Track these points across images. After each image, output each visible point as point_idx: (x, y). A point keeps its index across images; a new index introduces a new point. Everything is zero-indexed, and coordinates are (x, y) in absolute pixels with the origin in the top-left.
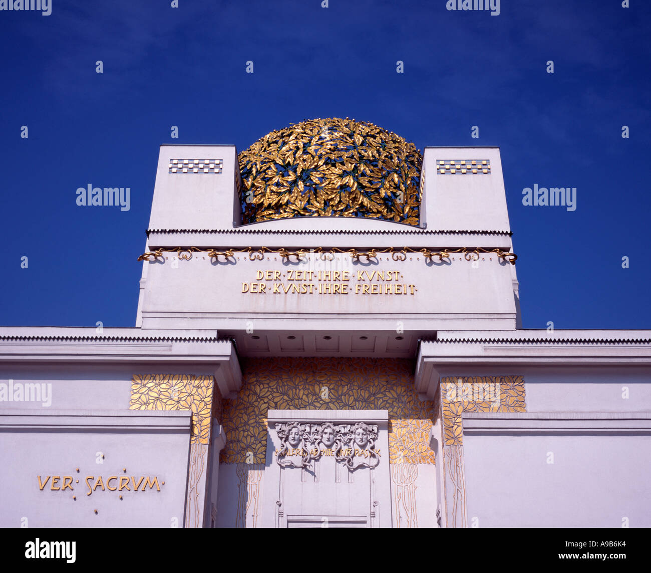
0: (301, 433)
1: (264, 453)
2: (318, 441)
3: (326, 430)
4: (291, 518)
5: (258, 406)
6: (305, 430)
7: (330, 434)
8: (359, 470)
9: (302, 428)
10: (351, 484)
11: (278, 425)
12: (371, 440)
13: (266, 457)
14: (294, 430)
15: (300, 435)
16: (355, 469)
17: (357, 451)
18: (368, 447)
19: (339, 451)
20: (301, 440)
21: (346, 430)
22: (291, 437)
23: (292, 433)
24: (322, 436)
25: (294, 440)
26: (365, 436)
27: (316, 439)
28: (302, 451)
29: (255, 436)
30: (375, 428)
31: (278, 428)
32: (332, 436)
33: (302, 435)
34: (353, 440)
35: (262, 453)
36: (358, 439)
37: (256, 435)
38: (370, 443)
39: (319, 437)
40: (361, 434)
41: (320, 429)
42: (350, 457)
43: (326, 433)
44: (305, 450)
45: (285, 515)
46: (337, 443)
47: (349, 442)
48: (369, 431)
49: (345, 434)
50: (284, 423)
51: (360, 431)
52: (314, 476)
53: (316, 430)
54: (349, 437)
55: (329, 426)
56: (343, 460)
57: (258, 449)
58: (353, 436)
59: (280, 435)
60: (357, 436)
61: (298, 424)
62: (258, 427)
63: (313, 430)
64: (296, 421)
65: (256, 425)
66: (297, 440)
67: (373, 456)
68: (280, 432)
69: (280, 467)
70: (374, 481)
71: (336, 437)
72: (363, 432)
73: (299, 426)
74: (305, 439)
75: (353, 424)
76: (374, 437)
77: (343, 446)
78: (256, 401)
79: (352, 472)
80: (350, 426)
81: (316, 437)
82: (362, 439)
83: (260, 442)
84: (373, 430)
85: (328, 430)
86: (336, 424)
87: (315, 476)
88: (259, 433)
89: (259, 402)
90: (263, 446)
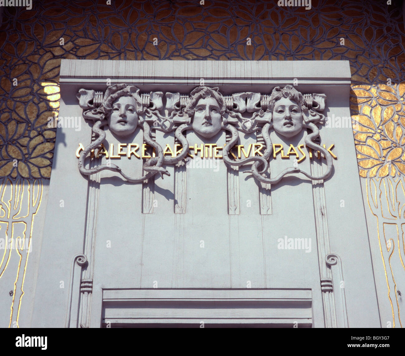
0: (140, 109)
1: (49, 156)
2: (183, 127)
3: (201, 102)
4: (111, 296)
5: (38, 64)
6: (151, 105)
7: (212, 108)
8: (285, 189)
9: (145, 99)
10: (265, 217)
11: (85, 93)
12: (311, 125)
13: (52, 162)
14: (124, 101)
15: (139, 114)
16: (276, 185)
17: (279, 149)
18: (306, 138)
19: (233, 149)
20: (140, 127)
21: (252, 104)
22: (116, 116)
23: (119, 106)
24: (192, 116)
25: (123, 121)
26: (298, 115)
27: (178, 124)
28: (143, 149)
29: (28, 122)
30: (320, 100)
31: (84, 100)
32: (215, 116)
33: (143, 114)
34: (267, 126)
35: (43, 156)
36: (279, 120)
37: (32, 120)
38: (310, 131)
39: (186, 118)
40: (287, 109)
41: (187, 102)
42: (263, 157)
43: (202, 108)
44: (152, 142)
45: (97, 288)
46: (229, 132)
47: (259, 131)
48: (306, 105)
49: (247, 113)
50: (101, 89)
51: (286, 102)
52: (172, 201)
53: (178, 105)
54: (258, 118)
55: (208, 93)
56: (243, 167)
57: (34, 148)
58: (267, 117)
59: (90, 114)
60: (276, 115)
61: (133, 90)
62: (37, 105)
63: (171, 103)
64: (129, 84)
65: (32, 100)
66: (131, 124)
67: (319, 159)
68: (90, 109)
69: (86, 182)
70: (325, 212)
71: (227, 118)
72: (290, 103)
73: (136, 95)
74: (151, 123)
75: (266, 91)
76: (317, 117)
77: (243, 141)
78: (34, 53)
79: (268, 192)
80: (258, 95)
81: (177, 118)
83: (40, 134)
84: (315, 104)
85: (208, 101)
86: (227, 91)
87: (176, 202)
88: (38, 116)
89: (42, 56)
90: (48, 140)
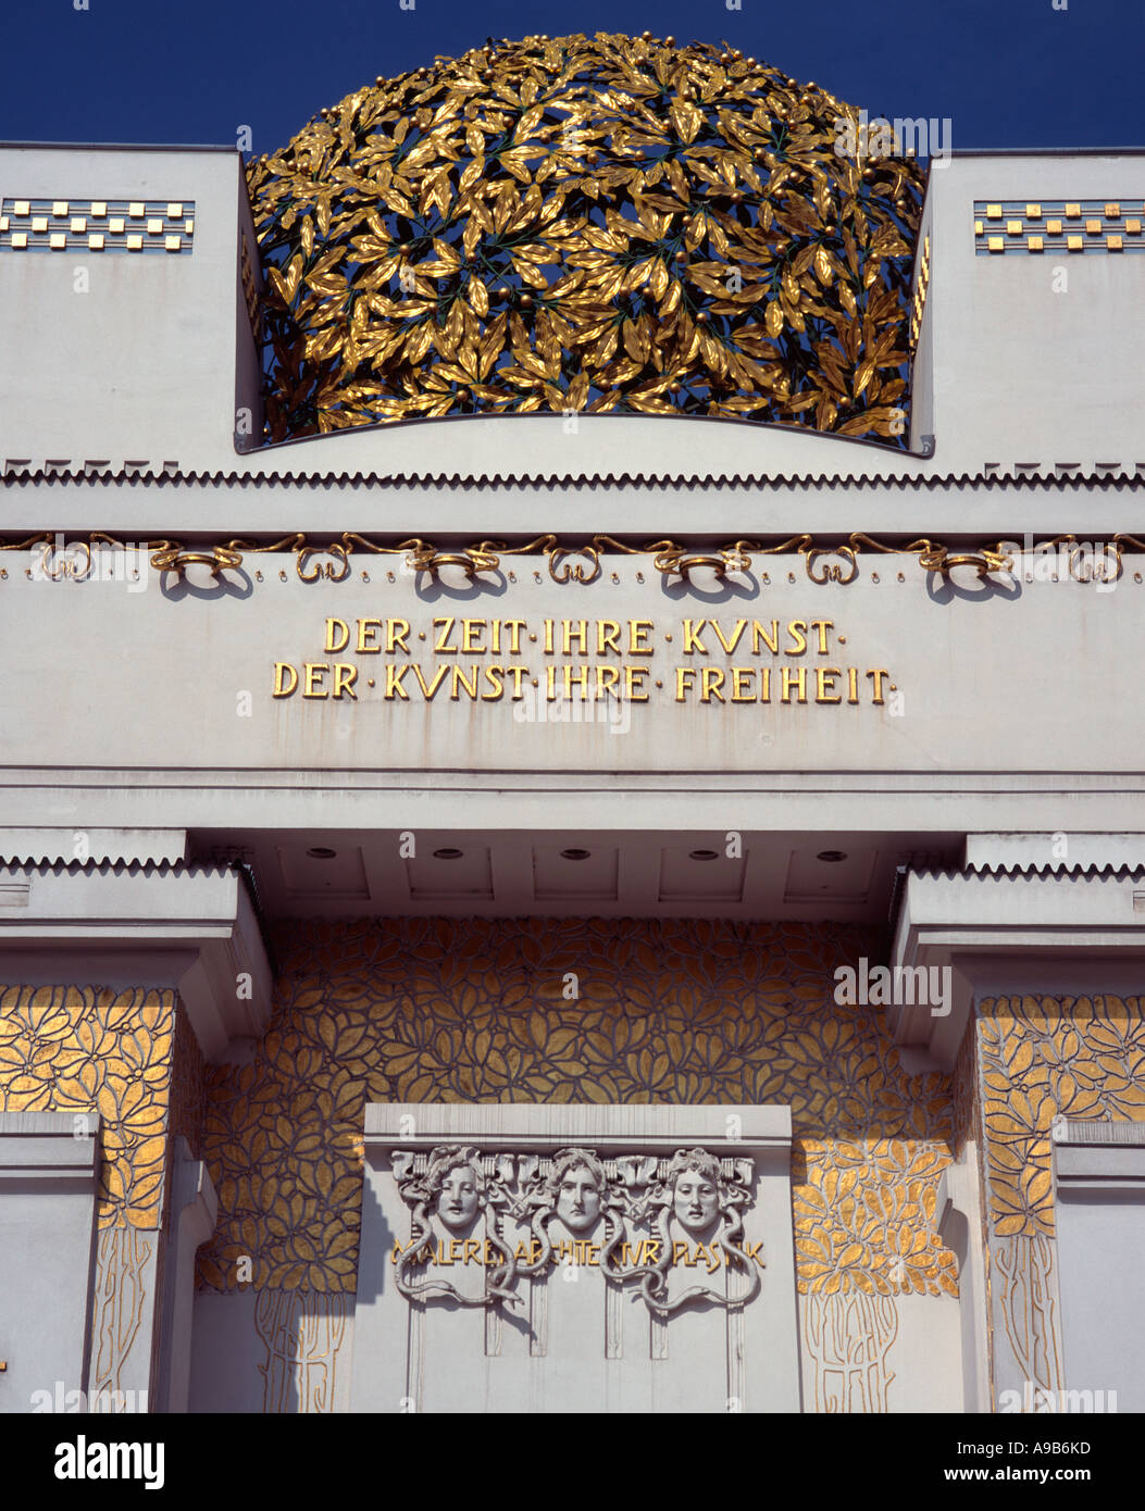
0: (481, 1186)
1: (351, 1254)
2: (543, 1212)
3: (570, 1176)
5: (328, 1090)
6: (497, 1174)
7: (586, 1187)
8: (689, 1317)
9: (487, 1166)
10: (657, 1363)
11: (401, 1158)
12: (731, 1211)
13: (357, 1266)
14: (458, 1176)
15: (480, 1193)
16: (675, 1312)
17: (681, 1250)
18: (722, 1234)
19: (617, 1250)
20: (481, 1210)
21: (644, 1175)
22: (446, 1198)
23: (451, 1183)
24: (556, 1197)
25: (458, 1207)
26: (711, 1198)
27: (537, 1207)
28: (485, 1248)
29: (318, 1196)
30: (745, 1168)
31: (400, 1168)
32: (590, 1197)
33: (485, 1193)
34: (666, 1211)
35: (343, 1255)
36: (683, 1205)
37: (325, 1193)
38: (729, 1219)
39: (546, 1199)
40: (695, 1190)
41: (550, 1170)
42: (656, 1268)
43: (571, 1186)
44: (498, 1243)
46: (609, 1220)
47: (654, 1217)
48: (724, 1179)
49: (637, 1189)
51: (693, 1178)
52: (527, 1336)
53: (536, 1174)
54: (653, 1200)
55: (581, 1162)
56: (631, 1280)
57: (331, 1243)
58: (666, 1197)
59: (409, 1192)
60: (679, 1196)
61: (470, 1154)
62: (331, 1165)
63: (525, 1172)
64: (464, 1144)
65: (323, 1157)
66: (469, 1211)
67: (737, 1264)
68: (409, 1182)
69: (407, 1303)
70: (743, 1353)
71: (606, 1199)
72: (701, 1181)
73: (474, 1161)
74: (496, 1206)
75: (665, 1154)
76: (740, 1198)
77: (630, 1233)
78: (322, 1071)
79: (664, 1321)
80: (654, 1161)
81: (534, 1198)
82: (699, 1206)
83: (338, 1217)
84: (737, 1176)
85: (579, 1176)
86: (605, 1154)
87: (533, 1336)
88: (333, 1186)
89: (334, 1076)
90: (349, 1229)
